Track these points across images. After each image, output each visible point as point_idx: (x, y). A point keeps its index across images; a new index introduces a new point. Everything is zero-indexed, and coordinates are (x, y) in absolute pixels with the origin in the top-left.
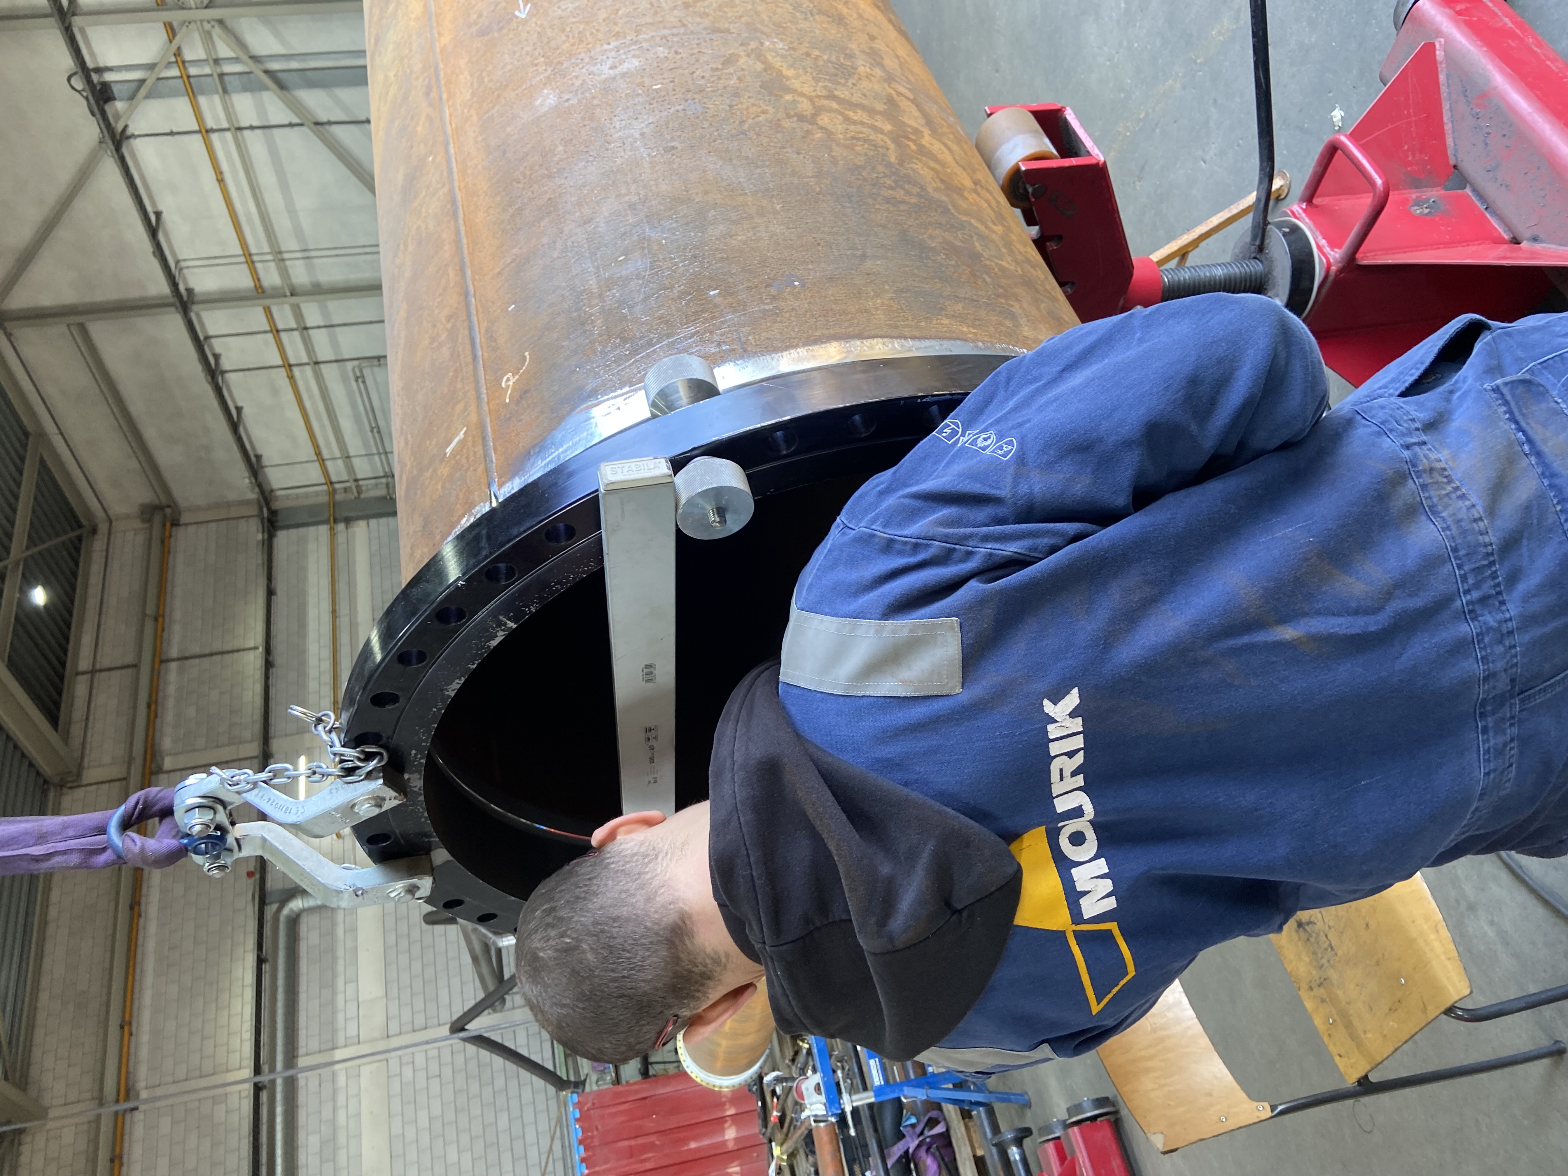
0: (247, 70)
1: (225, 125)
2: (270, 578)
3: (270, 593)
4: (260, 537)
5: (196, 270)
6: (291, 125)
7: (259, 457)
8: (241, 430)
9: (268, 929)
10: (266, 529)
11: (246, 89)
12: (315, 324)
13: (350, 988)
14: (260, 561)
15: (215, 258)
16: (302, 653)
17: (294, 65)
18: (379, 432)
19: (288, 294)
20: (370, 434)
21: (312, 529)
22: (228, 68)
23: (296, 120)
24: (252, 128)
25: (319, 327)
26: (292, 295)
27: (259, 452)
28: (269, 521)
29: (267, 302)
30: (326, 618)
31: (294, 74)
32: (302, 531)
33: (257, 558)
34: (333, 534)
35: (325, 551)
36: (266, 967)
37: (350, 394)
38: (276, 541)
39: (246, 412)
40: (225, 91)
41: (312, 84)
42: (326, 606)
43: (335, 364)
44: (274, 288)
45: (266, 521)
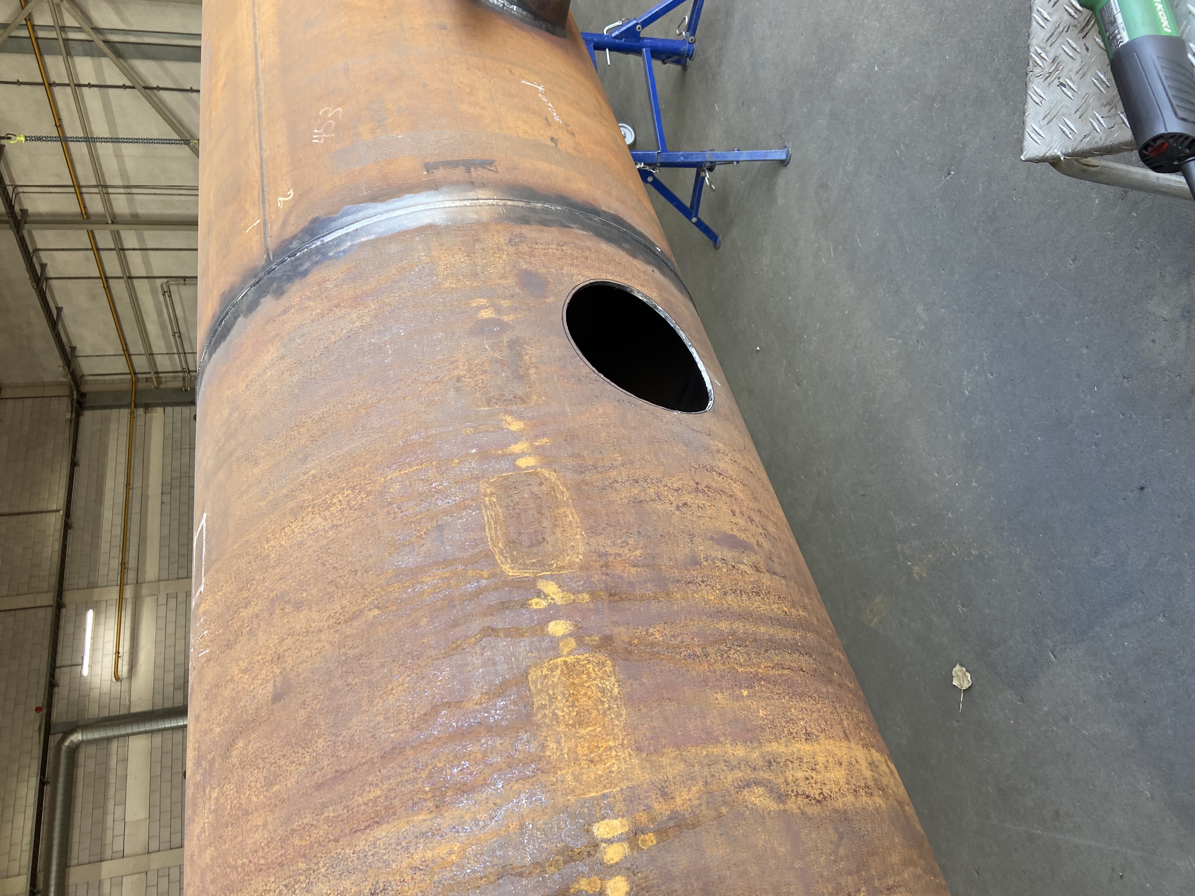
0: (89, 38)
1: (67, 82)
2: (74, 451)
3: (74, 464)
4: (69, 415)
5: (31, 195)
6: (124, 87)
7: (73, 349)
8: (60, 327)
9: (51, 756)
10: (74, 410)
11: (87, 54)
12: (132, 247)
13: (119, 810)
14: (67, 436)
15: (48, 186)
16: (97, 518)
17: (132, 39)
18: (180, 337)
19: (110, 222)
20: (172, 337)
21: (115, 412)
22: (72, 35)
23: (128, 83)
24: (89, 86)
25: (134, 249)
26: (113, 223)
27: (74, 344)
28: (78, 402)
29: (90, 227)
30: (121, 489)
31: (131, 46)
32: (106, 412)
33: (66, 434)
34: (133, 417)
35: (124, 430)
36: (47, 789)
37: (157, 304)
38: (82, 419)
39: (65, 312)
40: (69, 54)
41: (145, 56)
42: (121, 479)
43: (146, 280)
44: (98, 215)
45: (75, 402)
